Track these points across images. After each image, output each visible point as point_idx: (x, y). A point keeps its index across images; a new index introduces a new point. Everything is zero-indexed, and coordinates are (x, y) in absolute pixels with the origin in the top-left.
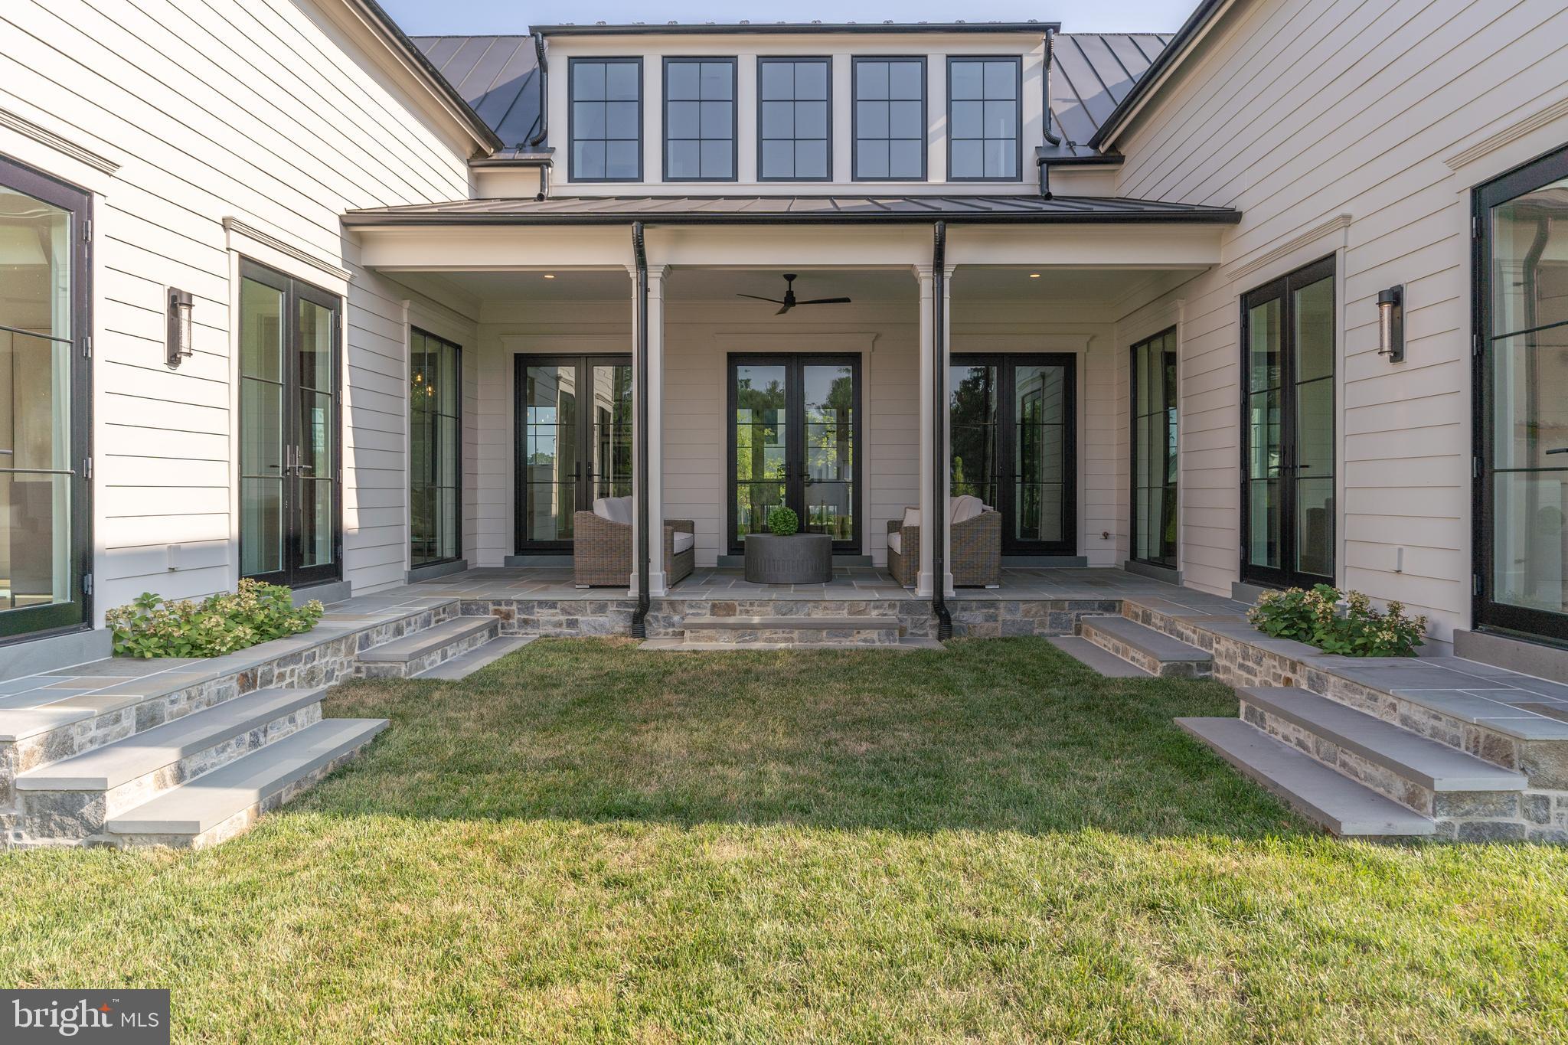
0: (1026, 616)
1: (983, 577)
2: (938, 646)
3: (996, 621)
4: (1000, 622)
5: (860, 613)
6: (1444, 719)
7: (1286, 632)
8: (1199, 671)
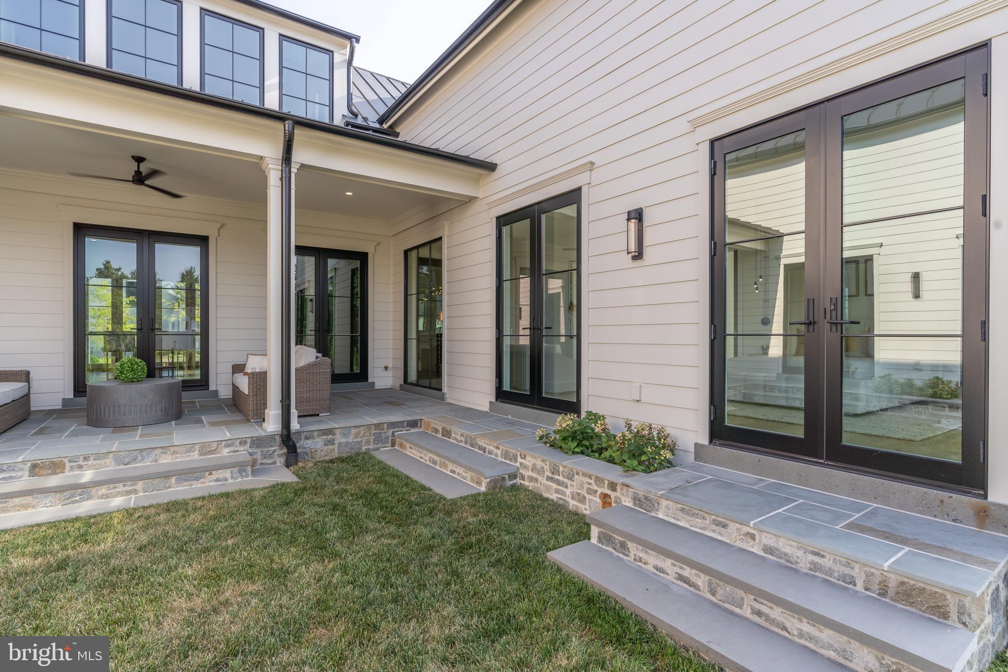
0: (356, 437)
1: (318, 407)
2: (287, 477)
3: (333, 444)
4: (337, 445)
5: (211, 452)
6: (828, 557)
7: (577, 450)
8: (510, 480)
